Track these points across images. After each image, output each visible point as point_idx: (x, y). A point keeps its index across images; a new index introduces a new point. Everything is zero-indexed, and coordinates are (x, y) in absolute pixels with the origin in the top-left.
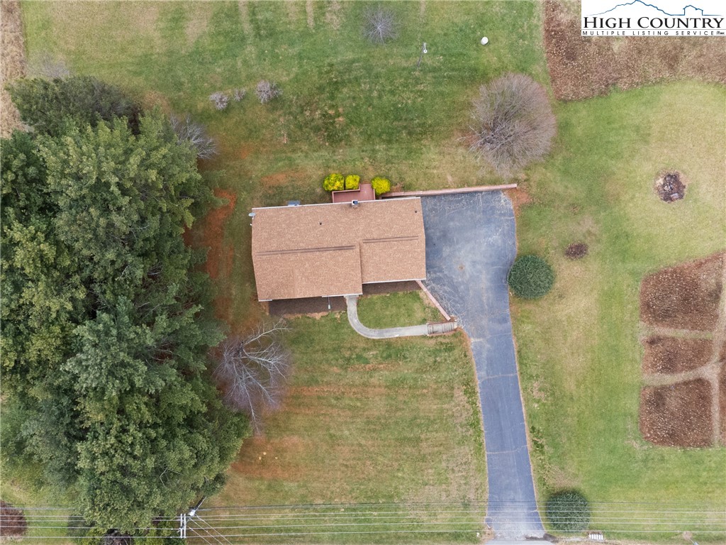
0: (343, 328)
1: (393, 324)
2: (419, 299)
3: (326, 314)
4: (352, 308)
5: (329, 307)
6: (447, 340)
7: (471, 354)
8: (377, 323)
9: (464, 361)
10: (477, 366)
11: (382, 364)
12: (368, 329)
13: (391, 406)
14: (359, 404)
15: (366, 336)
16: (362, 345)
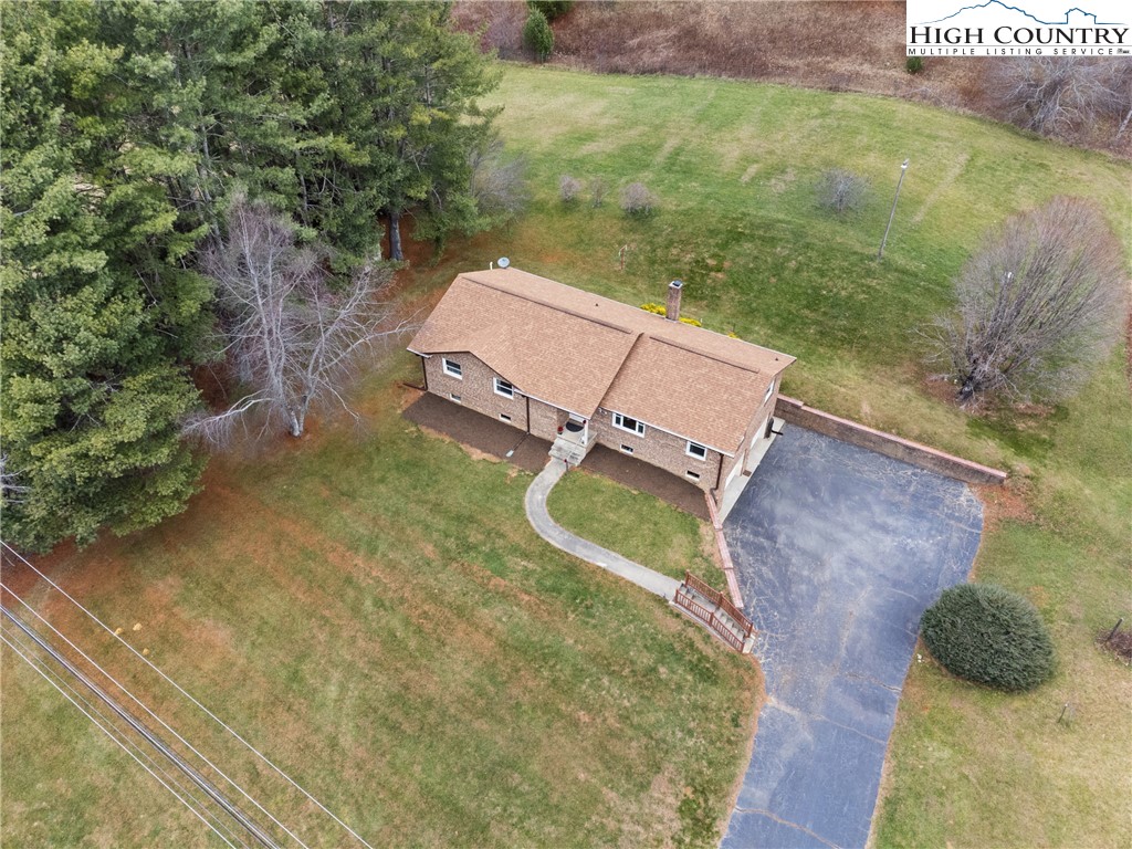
0: (506, 494)
1: (607, 541)
2: (695, 533)
3: (495, 459)
4: (551, 474)
5: (510, 453)
6: (709, 651)
7: (753, 727)
8: (579, 524)
9: (726, 733)
10: (751, 766)
11: (530, 594)
12: (552, 522)
13: (481, 693)
14: (412, 644)
15: (538, 531)
16: (517, 538)
